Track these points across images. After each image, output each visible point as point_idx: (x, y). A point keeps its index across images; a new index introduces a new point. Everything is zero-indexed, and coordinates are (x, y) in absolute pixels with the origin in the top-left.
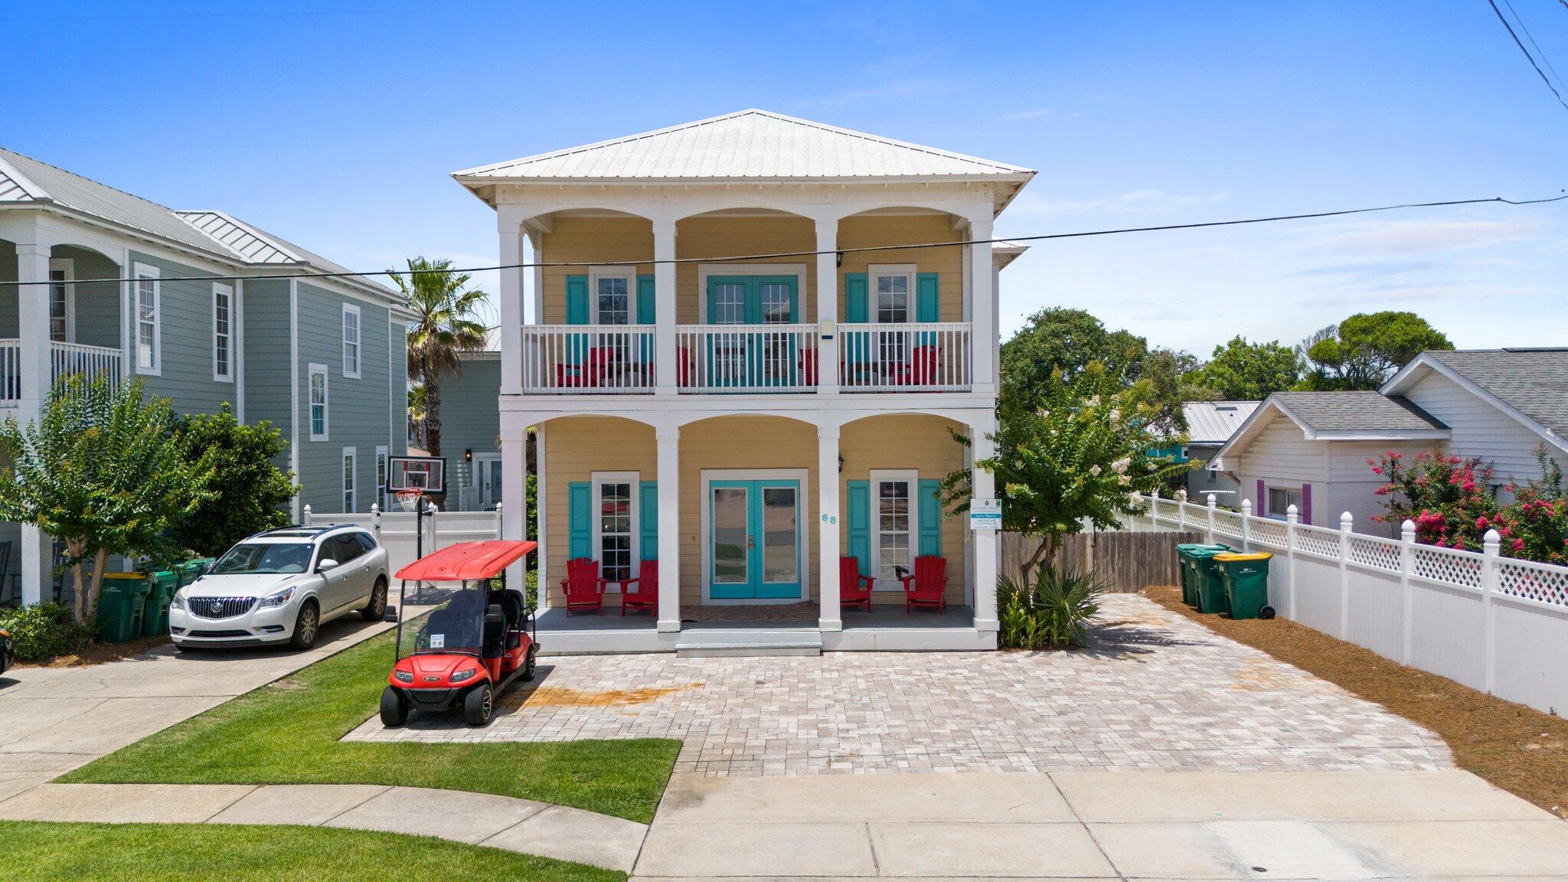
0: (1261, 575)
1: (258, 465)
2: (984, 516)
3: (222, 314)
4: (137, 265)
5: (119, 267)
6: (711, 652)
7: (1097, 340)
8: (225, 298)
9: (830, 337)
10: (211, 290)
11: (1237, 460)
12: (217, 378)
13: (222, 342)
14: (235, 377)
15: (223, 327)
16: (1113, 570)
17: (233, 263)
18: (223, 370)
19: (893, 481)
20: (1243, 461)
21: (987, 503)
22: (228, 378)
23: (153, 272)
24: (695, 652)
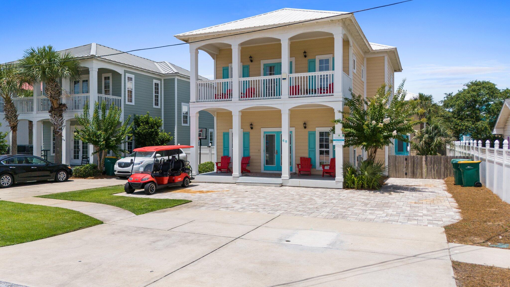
0: (476, 169)
1: (154, 129)
2: (338, 140)
3: (157, 88)
4: (127, 74)
5: (121, 74)
6: (246, 184)
7: (493, 92)
8: (158, 84)
9: (285, 79)
10: (153, 82)
11: (503, 129)
12: (154, 106)
13: (157, 97)
14: (161, 107)
15: (157, 92)
16: (434, 170)
17: (160, 74)
18: (157, 104)
19: (324, 131)
20: (505, 129)
21: (339, 136)
22: (159, 107)
23: (133, 76)
24: (241, 184)
